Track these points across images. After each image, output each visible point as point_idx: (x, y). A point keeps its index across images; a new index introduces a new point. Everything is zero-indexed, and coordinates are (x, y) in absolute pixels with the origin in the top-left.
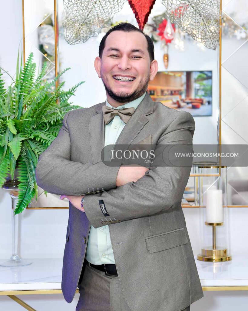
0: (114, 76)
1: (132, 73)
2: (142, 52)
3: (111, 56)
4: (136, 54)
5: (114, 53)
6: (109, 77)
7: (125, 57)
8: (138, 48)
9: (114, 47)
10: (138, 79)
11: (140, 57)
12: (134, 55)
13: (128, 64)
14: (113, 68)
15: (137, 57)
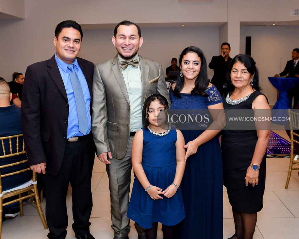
0: (122, 48)
1: (131, 46)
2: (136, 36)
3: (121, 38)
4: (133, 37)
5: (122, 37)
6: (120, 48)
7: (127, 39)
8: (133, 34)
9: (122, 34)
10: (135, 49)
11: (134, 38)
12: (132, 37)
13: (129, 42)
14: (122, 44)
15: (133, 38)
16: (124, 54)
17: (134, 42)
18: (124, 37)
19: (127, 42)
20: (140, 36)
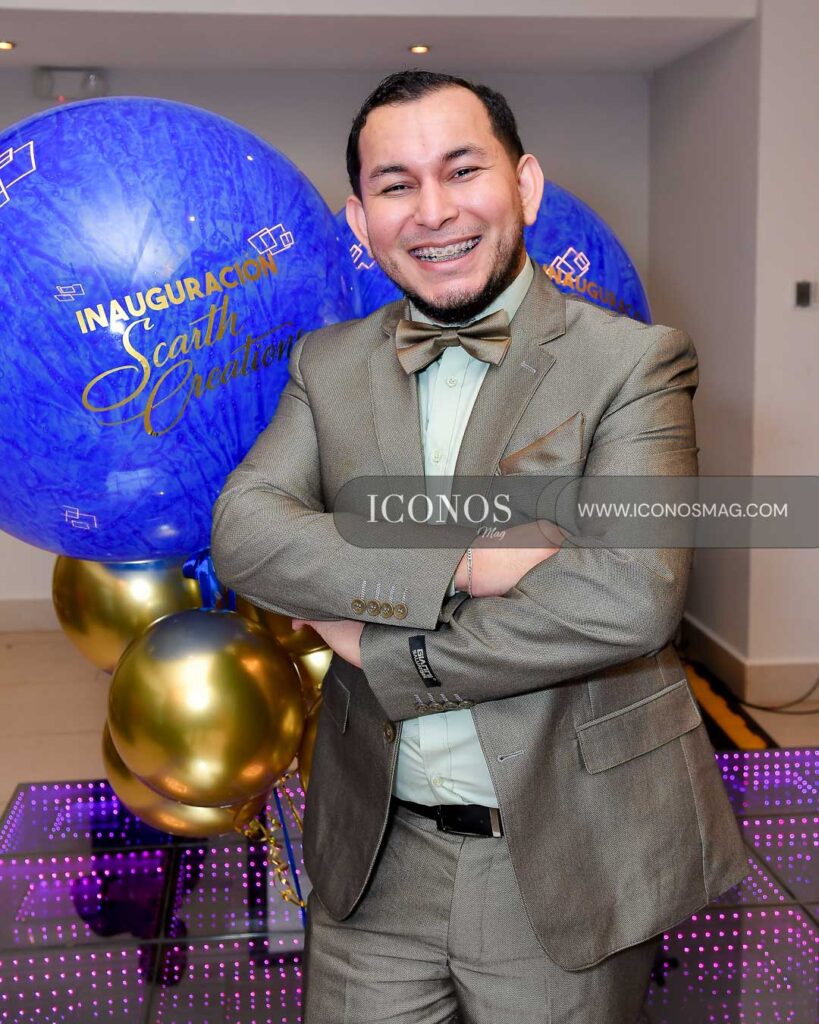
0: (413, 251)
1: (464, 227)
2: (480, 152)
3: (386, 191)
4: (462, 162)
5: (393, 179)
6: (400, 257)
7: (430, 184)
8: (460, 144)
9: (385, 162)
10: (492, 237)
11: (476, 169)
12: (454, 168)
13: (444, 203)
14: (401, 228)
15: (467, 171)
16: (428, 294)
17: (483, 192)
18: (407, 181)
19: (433, 201)
20: (515, 147)
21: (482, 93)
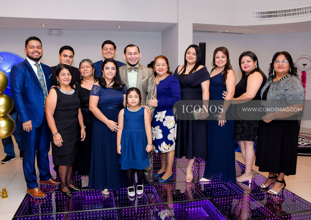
16: (132, 63)
17: (137, 56)
18: (131, 54)
19: (133, 56)
20: (139, 52)
21: (137, 47)
